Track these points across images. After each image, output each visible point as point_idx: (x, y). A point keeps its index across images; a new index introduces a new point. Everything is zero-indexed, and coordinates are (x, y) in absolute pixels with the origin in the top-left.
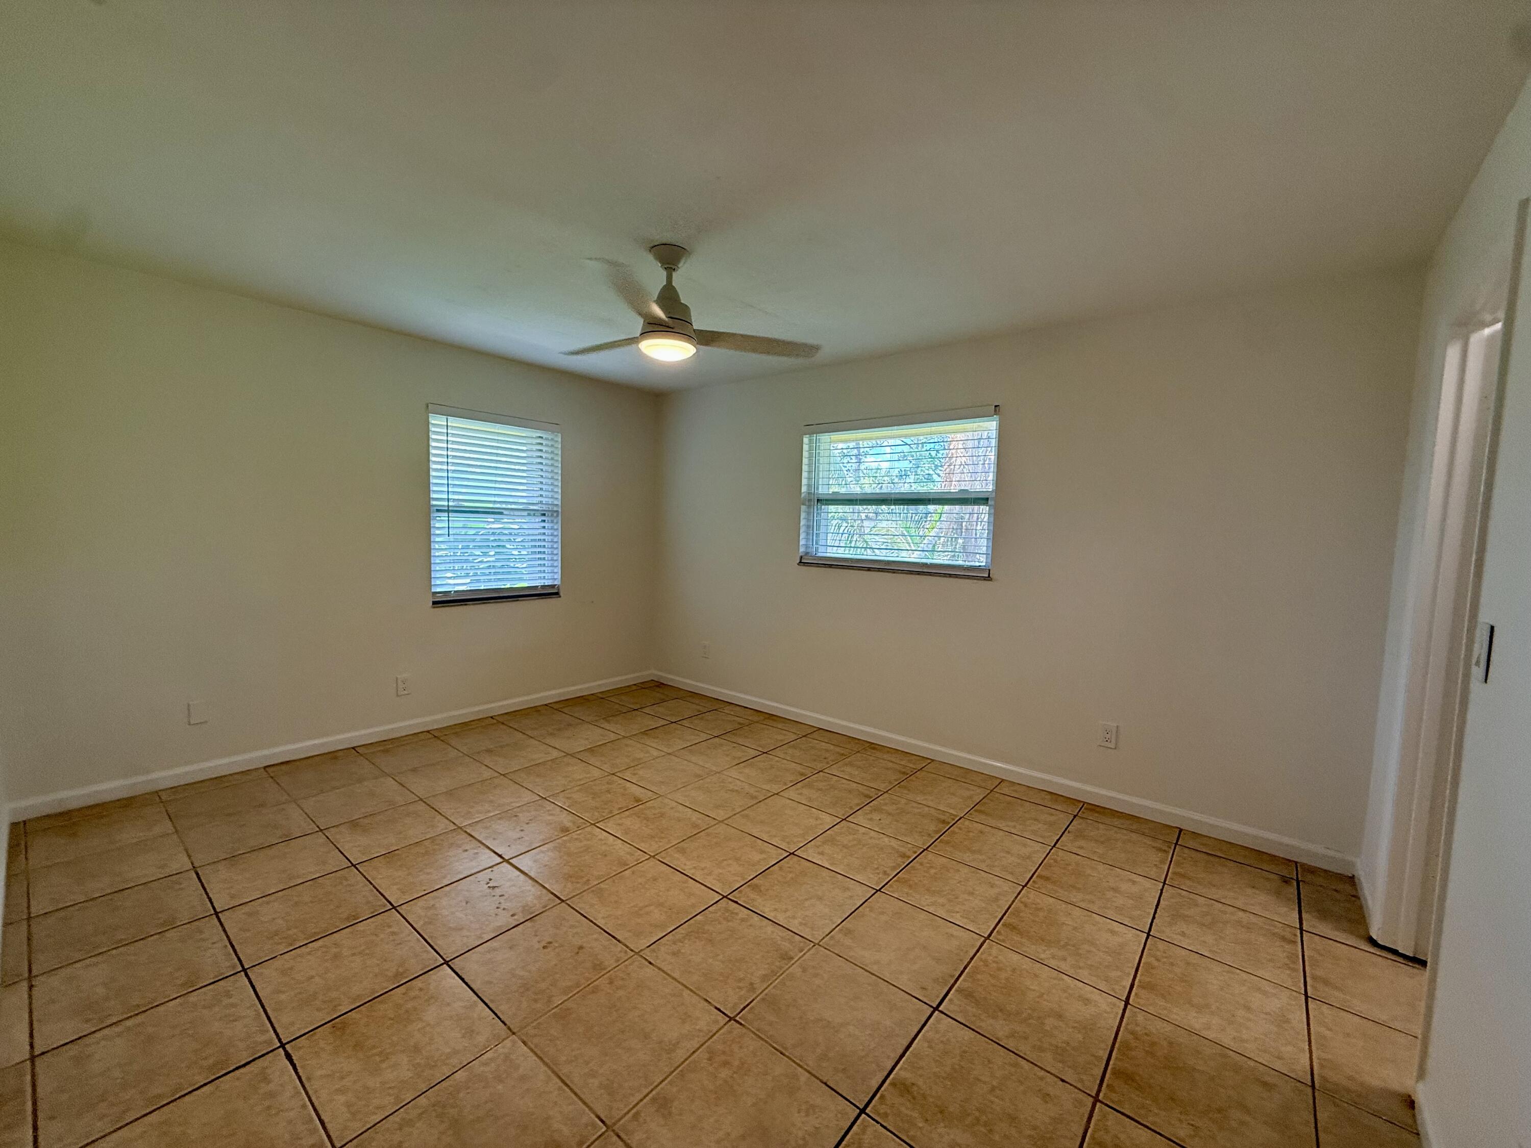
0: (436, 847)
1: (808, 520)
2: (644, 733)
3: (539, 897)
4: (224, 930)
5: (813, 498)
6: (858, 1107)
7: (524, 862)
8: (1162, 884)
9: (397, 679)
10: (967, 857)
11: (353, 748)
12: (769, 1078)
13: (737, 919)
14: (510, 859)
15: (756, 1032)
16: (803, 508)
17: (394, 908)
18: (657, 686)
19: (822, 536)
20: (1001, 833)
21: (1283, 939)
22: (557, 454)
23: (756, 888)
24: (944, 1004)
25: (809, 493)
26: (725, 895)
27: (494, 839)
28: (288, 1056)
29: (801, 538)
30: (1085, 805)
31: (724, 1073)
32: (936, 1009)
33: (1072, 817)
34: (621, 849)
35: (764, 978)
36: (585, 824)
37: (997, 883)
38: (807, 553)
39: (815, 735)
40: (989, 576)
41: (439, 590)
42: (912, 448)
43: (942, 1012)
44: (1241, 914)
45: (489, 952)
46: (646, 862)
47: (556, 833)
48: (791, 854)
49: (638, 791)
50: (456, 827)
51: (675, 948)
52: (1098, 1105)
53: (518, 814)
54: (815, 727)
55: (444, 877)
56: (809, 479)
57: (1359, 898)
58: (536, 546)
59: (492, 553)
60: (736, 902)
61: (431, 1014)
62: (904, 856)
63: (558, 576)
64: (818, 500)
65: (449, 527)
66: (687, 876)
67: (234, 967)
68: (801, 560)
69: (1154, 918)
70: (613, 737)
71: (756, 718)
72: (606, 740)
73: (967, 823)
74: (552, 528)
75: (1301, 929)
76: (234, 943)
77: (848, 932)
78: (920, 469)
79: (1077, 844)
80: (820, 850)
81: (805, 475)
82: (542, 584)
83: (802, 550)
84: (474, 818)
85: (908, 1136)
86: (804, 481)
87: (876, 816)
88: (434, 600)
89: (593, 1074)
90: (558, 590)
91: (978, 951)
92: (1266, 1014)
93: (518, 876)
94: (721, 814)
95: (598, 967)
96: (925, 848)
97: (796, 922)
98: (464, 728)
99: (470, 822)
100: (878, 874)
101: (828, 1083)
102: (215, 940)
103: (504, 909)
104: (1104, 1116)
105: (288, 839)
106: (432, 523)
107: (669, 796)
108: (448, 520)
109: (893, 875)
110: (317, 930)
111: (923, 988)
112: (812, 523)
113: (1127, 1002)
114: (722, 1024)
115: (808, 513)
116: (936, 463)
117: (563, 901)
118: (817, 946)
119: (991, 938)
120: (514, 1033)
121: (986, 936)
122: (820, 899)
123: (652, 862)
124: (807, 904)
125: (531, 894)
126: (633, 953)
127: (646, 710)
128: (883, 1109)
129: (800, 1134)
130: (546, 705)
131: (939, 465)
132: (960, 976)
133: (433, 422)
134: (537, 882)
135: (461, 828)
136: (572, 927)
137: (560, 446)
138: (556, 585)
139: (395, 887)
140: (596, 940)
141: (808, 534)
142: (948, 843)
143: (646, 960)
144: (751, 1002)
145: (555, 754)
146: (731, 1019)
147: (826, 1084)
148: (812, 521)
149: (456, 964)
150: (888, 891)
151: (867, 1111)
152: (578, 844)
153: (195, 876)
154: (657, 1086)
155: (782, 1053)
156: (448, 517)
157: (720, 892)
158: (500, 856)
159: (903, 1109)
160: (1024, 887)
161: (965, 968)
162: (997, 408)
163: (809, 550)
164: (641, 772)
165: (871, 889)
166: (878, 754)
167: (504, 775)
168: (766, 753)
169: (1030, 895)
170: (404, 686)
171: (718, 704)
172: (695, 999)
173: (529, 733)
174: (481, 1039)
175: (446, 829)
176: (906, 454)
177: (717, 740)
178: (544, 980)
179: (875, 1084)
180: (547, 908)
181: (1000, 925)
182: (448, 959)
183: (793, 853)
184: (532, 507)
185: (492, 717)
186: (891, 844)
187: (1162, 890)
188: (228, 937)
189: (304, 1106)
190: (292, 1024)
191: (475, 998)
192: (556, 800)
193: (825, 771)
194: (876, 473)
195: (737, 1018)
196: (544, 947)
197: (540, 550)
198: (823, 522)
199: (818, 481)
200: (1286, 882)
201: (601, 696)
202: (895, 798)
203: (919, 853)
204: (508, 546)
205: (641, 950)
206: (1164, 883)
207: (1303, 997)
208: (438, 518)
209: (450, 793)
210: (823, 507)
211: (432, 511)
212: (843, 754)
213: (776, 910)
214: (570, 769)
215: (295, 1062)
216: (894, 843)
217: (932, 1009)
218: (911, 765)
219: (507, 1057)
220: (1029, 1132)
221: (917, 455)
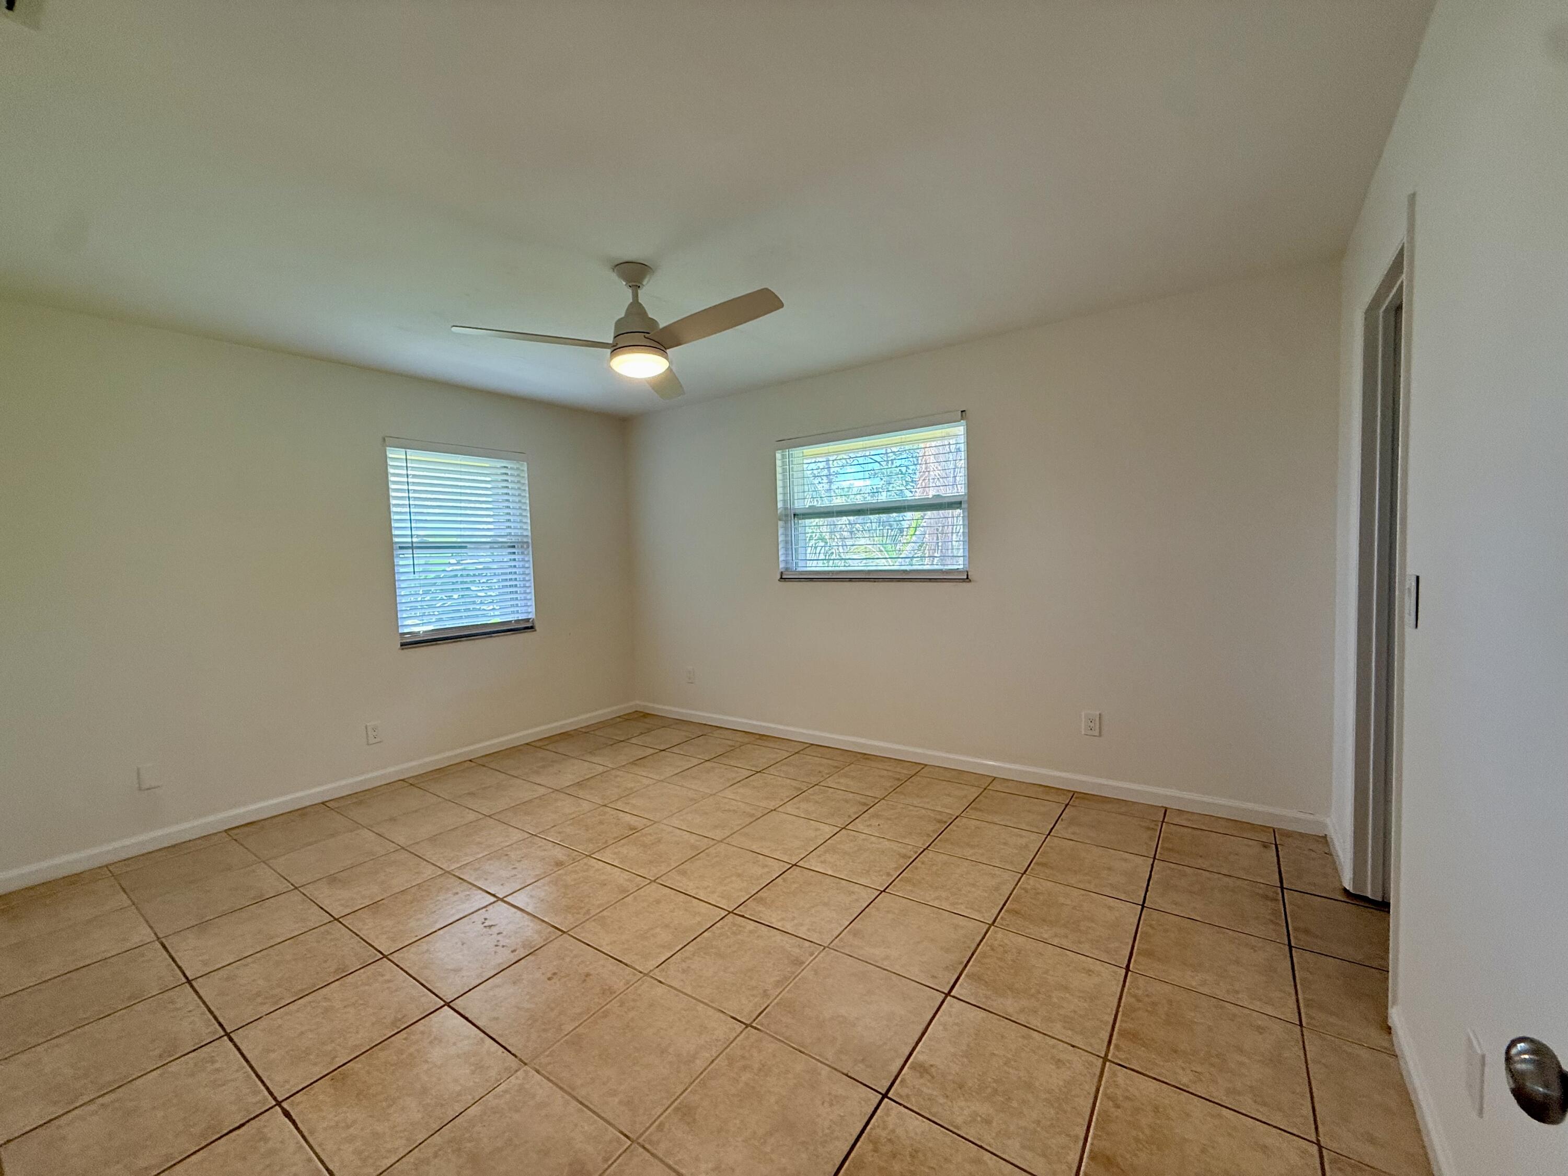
0: (424, 893)
1: (786, 535)
2: (633, 763)
3: (539, 932)
4: (200, 997)
5: (789, 513)
6: (880, 1093)
7: (520, 900)
8: (1152, 860)
9: (366, 727)
10: (968, 852)
11: (323, 803)
12: (790, 1076)
13: (745, 932)
14: (505, 897)
15: (774, 1035)
16: (781, 523)
17: (385, 956)
18: (642, 716)
19: (801, 550)
20: (998, 827)
21: (1266, 897)
22: (524, 484)
23: (762, 901)
24: (955, 989)
25: (786, 509)
26: (731, 910)
27: (486, 879)
28: (287, 1114)
29: (780, 554)
30: (1076, 794)
31: (746, 1077)
32: (948, 994)
33: (1064, 806)
34: (621, 878)
35: (778, 984)
36: (580, 856)
37: (997, 872)
38: (787, 569)
39: (808, 751)
40: (967, 578)
41: (406, 630)
42: (882, 465)
43: (954, 997)
44: (1227, 879)
45: (491, 989)
46: (648, 886)
47: (551, 868)
48: (793, 865)
49: (633, 821)
50: (443, 872)
51: (684, 965)
52: (1108, 1064)
53: (508, 853)
54: (807, 743)
55: (436, 922)
56: (784, 494)
57: (1331, 855)
58: (507, 579)
59: (456, 596)
60: (743, 916)
61: (436, 1054)
62: (905, 856)
63: (532, 609)
64: (794, 515)
65: (414, 564)
66: (690, 896)
67: (215, 1033)
68: (782, 576)
69: (1147, 890)
70: (601, 769)
71: (746, 740)
72: (594, 773)
73: (964, 820)
74: (523, 560)
75: (1282, 888)
76: (213, 1009)
77: (856, 934)
78: (891, 485)
79: (1070, 830)
80: (822, 859)
81: (780, 490)
82: (516, 619)
83: (782, 566)
84: (462, 861)
85: (930, 1113)
86: (780, 497)
87: (875, 822)
88: (402, 641)
89: (614, 1093)
90: (533, 624)
91: (983, 938)
92: (1255, 965)
93: (515, 913)
94: (718, 834)
95: (607, 991)
96: (925, 847)
97: (804, 929)
98: (440, 773)
99: (459, 865)
100: (882, 876)
101: (849, 1075)
102: (191, 1008)
103: (503, 946)
104: (1114, 1074)
105: (261, 900)
106: (395, 561)
107: (665, 821)
108: (413, 557)
109: (896, 876)
110: (305, 987)
111: (933, 977)
112: (790, 538)
113: (1128, 968)
114: (738, 1032)
115: (786, 528)
116: (907, 479)
117: (564, 932)
118: (827, 949)
119: (995, 925)
120: (525, 1064)
121: (990, 922)
122: (826, 904)
123: (654, 885)
124: (813, 911)
125: (530, 930)
126: (642, 975)
127: (634, 741)
128: (904, 1091)
129: (827, 1124)
130: (527, 744)
131: (910, 480)
132: (968, 962)
133: (391, 456)
134: (535, 916)
135: (449, 872)
136: (576, 956)
137: (526, 475)
138: (530, 619)
139: (385, 936)
140: (603, 966)
141: (786, 549)
142: (947, 840)
143: (656, 979)
144: (766, 1008)
145: (542, 791)
146: (747, 1026)
147: (847, 1075)
148: (790, 536)
149: (457, 1004)
150: (893, 891)
151: (889, 1095)
152: (575, 876)
153: (160, 946)
154: (678, 1097)
155: (800, 1051)
156: (413, 554)
157: (726, 908)
158: (494, 895)
159: (925, 1090)
160: (1023, 874)
161: (973, 955)
162: (964, 413)
163: (789, 566)
164: (634, 802)
165: (874, 891)
166: (873, 764)
167: (489, 816)
168: (760, 772)
169: (1029, 882)
170: (375, 734)
171: (706, 730)
172: (711, 1012)
173: (513, 773)
174: (493, 1073)
175: (433, 874)
176: (877, 471)
177: (708, 764)
178: (552, 1010)
179: (895, 1071)
180: (548, 941)
181: (1003, 911)
182: (448, 1001)
183: (795, 865)
184: (501, 540)
185: (470, 761)
186: (892, 846)
187: (1152, 865)
188: (204, 1003)
189: (310, 1160)
190: (287, 1082)
191: (482, 1035)
192: (547, 836)
193: (821, 784)
194: (848, 492)
195: (754, 1025)
196: (549, 979)
197: (511, 583)
198: (801, 537)
199: (793, 496)
200: (1265, 847)
201: (584, 730)
202: (891, 803)
203: (919, 852)
204: (473, 588)
205: (651, 971)
206: (1154, 858)
207: (1287, 948)
208: (401, 556)
209: (433, 839)
210: (800, 521)
211: (394, 548)
212: (836, 767)
213: (783, 919)
214: (559, 804)
215: (294, 1117)
216: (894, 846)
217: (944, 995)
218: (905, 772)
219: (521, 1088)
220: (1044, 1096)
221: (887, 472)
